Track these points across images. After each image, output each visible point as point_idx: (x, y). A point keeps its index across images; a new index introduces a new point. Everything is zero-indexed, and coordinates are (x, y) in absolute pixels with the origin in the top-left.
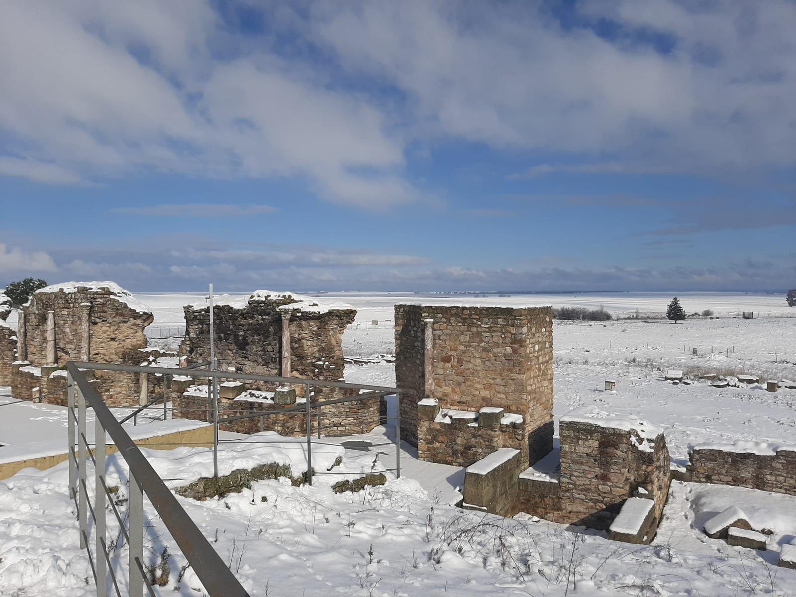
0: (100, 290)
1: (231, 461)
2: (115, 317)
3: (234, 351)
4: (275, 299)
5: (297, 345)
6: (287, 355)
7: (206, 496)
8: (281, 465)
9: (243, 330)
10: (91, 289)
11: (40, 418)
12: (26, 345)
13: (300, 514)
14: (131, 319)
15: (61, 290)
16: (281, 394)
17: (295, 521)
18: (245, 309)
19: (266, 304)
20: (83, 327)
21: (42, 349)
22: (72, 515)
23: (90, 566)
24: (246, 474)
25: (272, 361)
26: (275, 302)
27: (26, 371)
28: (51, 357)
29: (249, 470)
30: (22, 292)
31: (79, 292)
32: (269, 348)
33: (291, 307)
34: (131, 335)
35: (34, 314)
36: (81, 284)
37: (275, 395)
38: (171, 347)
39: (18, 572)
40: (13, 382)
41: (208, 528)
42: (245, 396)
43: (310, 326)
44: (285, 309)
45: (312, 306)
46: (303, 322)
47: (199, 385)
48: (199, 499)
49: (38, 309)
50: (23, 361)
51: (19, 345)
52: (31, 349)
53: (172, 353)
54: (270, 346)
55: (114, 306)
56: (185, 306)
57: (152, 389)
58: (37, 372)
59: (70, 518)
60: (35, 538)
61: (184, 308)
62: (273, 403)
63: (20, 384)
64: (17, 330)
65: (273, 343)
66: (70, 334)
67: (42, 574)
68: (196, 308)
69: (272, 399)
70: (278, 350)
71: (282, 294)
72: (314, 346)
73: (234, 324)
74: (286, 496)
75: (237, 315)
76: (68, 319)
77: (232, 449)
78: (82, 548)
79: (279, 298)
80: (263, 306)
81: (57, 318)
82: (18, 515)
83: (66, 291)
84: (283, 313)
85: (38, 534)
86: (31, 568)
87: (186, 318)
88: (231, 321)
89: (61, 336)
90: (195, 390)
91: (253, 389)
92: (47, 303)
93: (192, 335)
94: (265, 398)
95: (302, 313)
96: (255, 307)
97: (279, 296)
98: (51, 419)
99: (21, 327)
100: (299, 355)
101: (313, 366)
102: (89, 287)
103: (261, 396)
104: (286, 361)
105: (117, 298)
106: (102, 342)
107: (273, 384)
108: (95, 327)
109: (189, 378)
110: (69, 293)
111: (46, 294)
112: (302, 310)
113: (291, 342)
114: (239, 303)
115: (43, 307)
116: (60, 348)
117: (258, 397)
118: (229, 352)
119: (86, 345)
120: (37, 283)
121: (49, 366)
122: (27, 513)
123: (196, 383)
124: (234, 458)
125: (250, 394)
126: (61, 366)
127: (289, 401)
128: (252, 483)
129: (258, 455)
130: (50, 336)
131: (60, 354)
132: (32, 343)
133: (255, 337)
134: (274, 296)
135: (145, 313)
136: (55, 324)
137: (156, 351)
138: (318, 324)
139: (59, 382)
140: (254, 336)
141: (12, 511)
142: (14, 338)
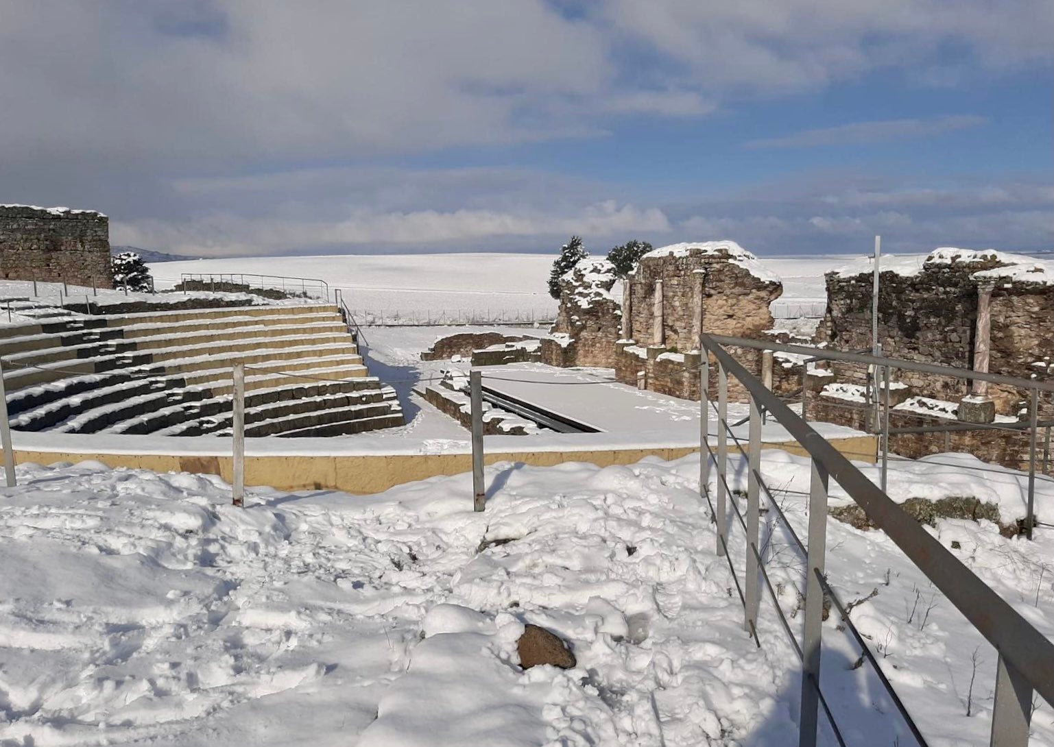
0: (716, 253)
1: (906, 485)
2: (733, 288)
3: (897, 339)
4: (968, 260)
5: (1000, 335)
6: (984, 348)
7: (869, 526)
8: (983, 502)
9: (913, 309)
10: (706, 251)
11: (646, 408)
12: (631, 321)
13: (1011, 576)
14: (754, 291)
15: (671, 254)
16: (970, 406)
17: (1004, 585)
18: (917, 277)
19: (952, 268)
20: (695, 300)
21: (649, 327)
22: (704, 516)
23: (732, 577)
24: (929, 506)
25: (957, 357)
26: (968, 266)
27: (631, 351)
28: (658, 337)
29: (934, 501)
30: (625, 257)
31: (691, 256)
32: (954, 337)
33: (995, 273)
34: (754, 312)
35: (641, 283)
36: (695, 246)
37: (959, 407)
38: (802, 330)
39: (655, 565)
40: (617, 364)
41: (874, 566)
42: (912, 404)
43: (1028, 304)
44: (985, 277)
45: (1033, 272)
46: (1015, 298)
47: (842, 383)
48: (859, 527)
49: (645, 278)
50: (628, 340)
51: (623, 320)
52: (636, 326)
53: (804, 338)
54: (955, 334)
55: (733, 273)
56: (827, 272)
57: (777, 383)
58: (642, 353)
59: (704, 519)
60: (668, 533)
61: (826, 275)
62: (956, 418)
63: (624, 366)
64: (621, 304)
65: (960, 329)
66: (679, 308)
67: (679, 573)
68: (842, 276)
69: (955, 412)
70: (969, 340)
71: (980, 254)
72: (1031, 337)
73: (899, 299)
74: (990, 547)
75: (904, 286)
76: (678, 290)
77: (907, 469)
78: (719, 554)
79: (975, 260)
80: (948, 272)
81: (665, 288)
82: (646, 505)
83: (677, 255)
84: (980, 283)
85: (671, 529)
86: (667, 564)
87: (828, 289)
88: (894, 295)
89: (670, 311)
90: (837, 390)
91: (923, 396)
92: (655, 270)
93: (835, 313)
94: (943, 410)
95: (1014, 283)
96: (933, 274)
97: (975, 257)
98: (658, 410)
99: (626, 299)
100: (1003, 348)
101: (1027, 369)
102: (704, 249)
103: (937, 406)
104: (980, 358)
105: (736, 263)
106: (717, 320)
107: (957, 391)
108: (709, 301)
109: (829, 373)
110: (680, 258)
111: (655, 259)
112: (1014, 280)
113: (992, 329)
114: (909, 267)
115: (650, 275)
116: (668, 325)
117: (932, 408)
118: (889, 339)
119: (699, 323)
120: (642, 246)
121: (656, 347)
122: (655, 505)
123: (838, 381)
124: (911, 482)
125: (919, 402)
126: (668, 348)
127: (982, 419)
128: (937, 520)
129: (949, 484)
130: (657, 311)
131: (669, 333)
132: (637, 318)
133: (932, 320)
134: (966, 256)
135: (772, 283)
136: (663, 296)
137: (785, 334)
138: (1042, 302)
139: (666, 367)
140: (929, 318)
141: (640, 499)
142: (618, 312)
